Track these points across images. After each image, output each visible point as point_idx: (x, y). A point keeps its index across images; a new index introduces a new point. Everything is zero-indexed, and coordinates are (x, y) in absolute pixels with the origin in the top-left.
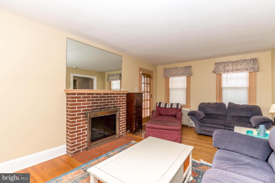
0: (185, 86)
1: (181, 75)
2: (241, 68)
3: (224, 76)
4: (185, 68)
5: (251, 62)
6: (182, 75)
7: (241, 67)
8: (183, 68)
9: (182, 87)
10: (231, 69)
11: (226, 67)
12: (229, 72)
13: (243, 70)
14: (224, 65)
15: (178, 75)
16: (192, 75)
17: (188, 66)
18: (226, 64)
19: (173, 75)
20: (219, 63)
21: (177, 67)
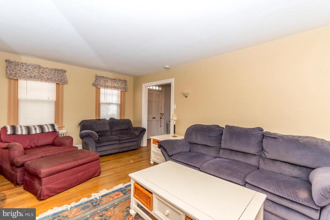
0: (53, 97)
1: (48, 80)
2: (117, 87)
3: (102, 90)
4: (56, 71)
5: (123, 82)
6: (51, 80)
7: (117, 85)
8: (53, 70)
9: (49, 98)
10: (110, 85)
11: (106, 82)
12: (108, 88)
13: (119, 89)
14: (104, 79)
15: (42, 79)
16: (67, 84)
17: (62, 69)
18: (106, 80)
19: (31, 77)
20: (100, 77)
21: (40, 66)
